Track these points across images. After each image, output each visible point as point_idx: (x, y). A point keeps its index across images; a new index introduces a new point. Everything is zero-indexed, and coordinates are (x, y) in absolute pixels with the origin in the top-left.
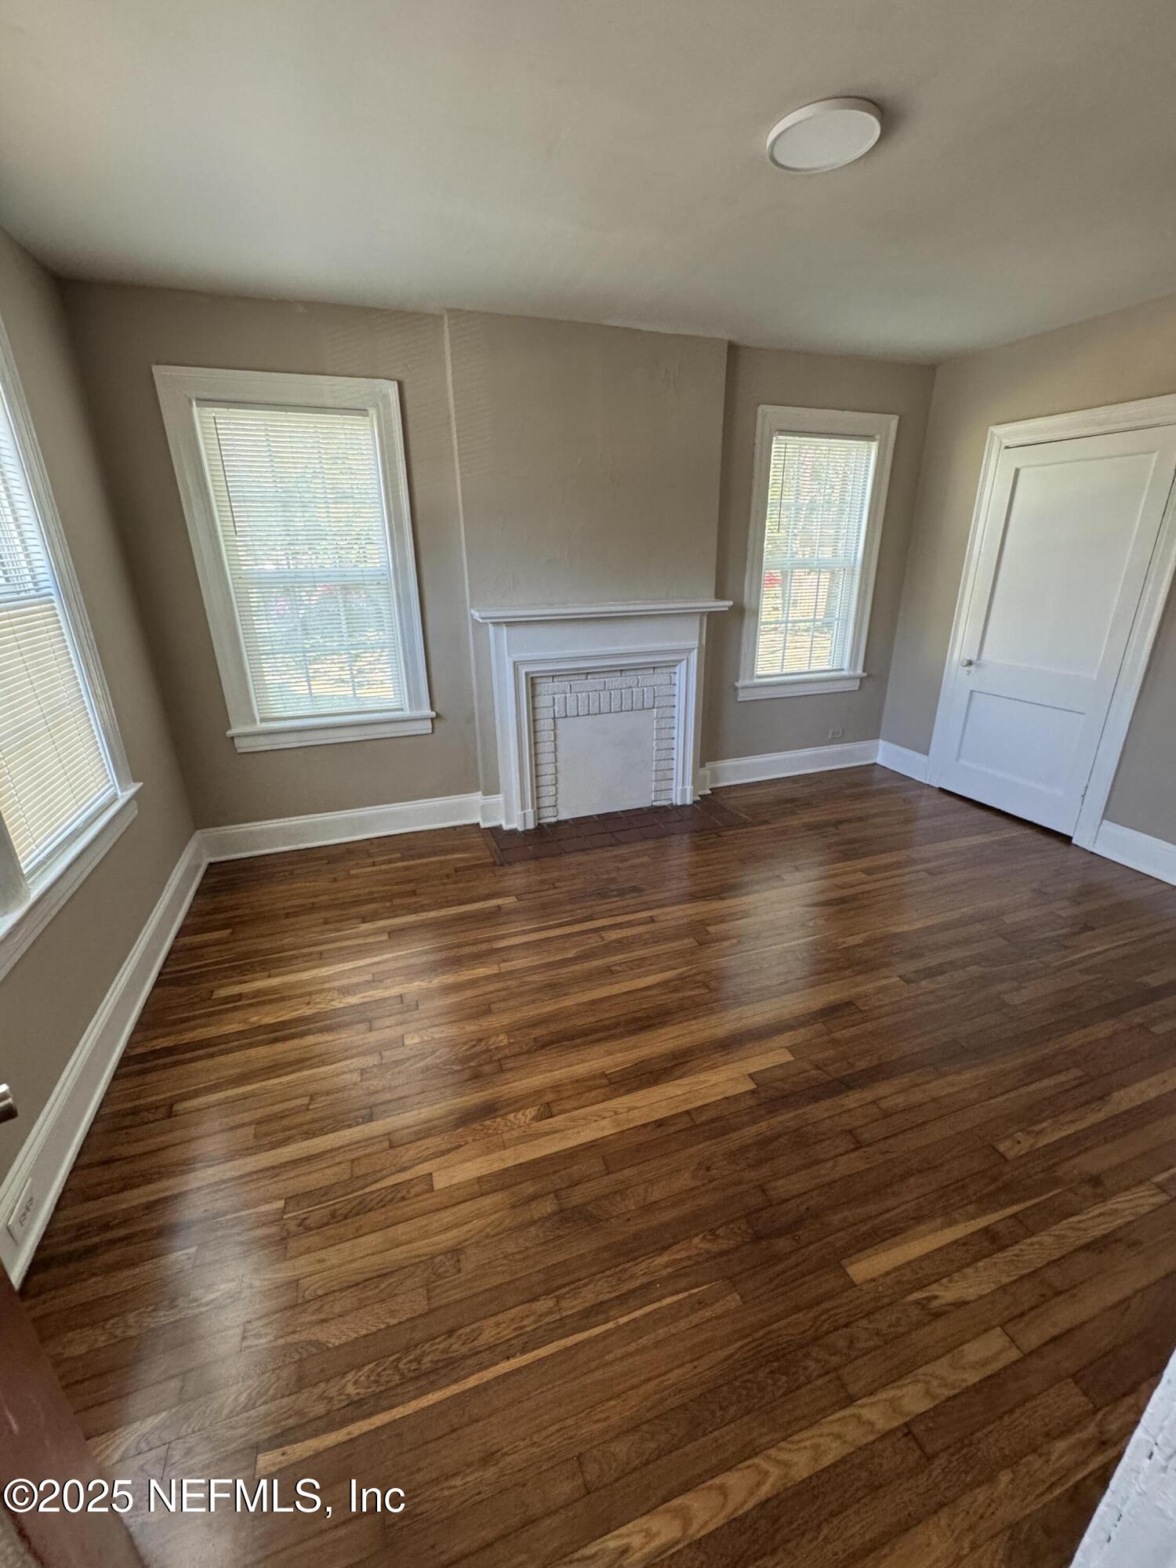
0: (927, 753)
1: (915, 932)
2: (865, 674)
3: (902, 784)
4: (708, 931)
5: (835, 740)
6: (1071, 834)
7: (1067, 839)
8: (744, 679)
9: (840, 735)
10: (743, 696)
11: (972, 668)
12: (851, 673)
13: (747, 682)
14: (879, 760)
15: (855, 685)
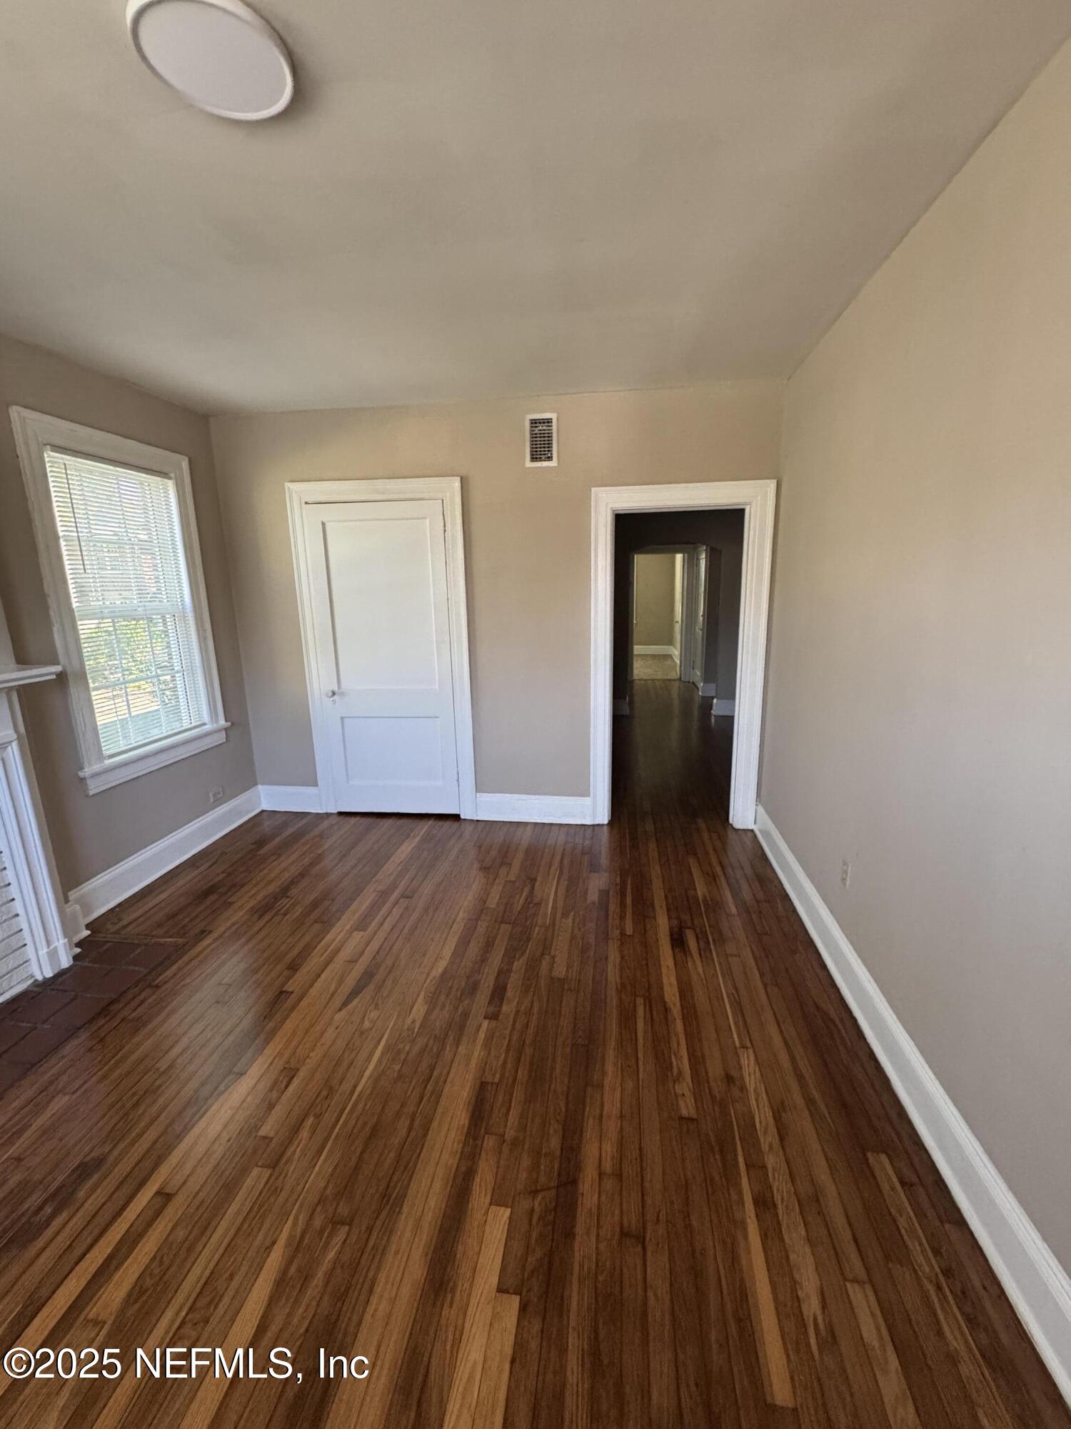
0: (316, 785)
1: (451, 963)
2: (229, 724)
3: (304, 822)
4: (265, 1138)
5: (218, 802)
6: (458, 813)
7: (456, 817)
8: (90, 764)
9: (221, 794)
10: (94, 787)
11: (335, 697)
12: (215, 725)
13: (96, 767)
14: (266, 806)
15: (221, 738)
